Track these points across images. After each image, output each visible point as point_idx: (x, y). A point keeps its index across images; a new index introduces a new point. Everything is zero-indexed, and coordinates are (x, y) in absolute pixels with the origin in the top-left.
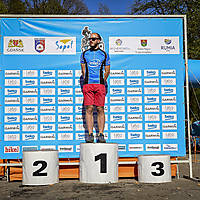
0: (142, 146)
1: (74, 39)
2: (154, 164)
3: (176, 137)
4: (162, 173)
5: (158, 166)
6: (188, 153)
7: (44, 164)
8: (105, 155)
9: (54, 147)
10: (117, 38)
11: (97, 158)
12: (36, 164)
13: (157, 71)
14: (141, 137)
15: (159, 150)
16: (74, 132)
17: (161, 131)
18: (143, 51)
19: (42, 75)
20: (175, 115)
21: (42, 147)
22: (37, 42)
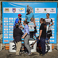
3: (54, 38)
10: (37, 8)
11: (31, 45)
18: (45, 12)
20: (54, 32)
22: (13, 9)
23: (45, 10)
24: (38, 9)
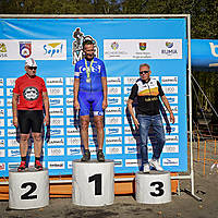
1: (64, 42)
2: (153, 184)
4: (162, 193)
5: (157, 186)
7: (34, 186)
8: (100, 175)
9: (43, 163)
10: (113, 41)
11: (91, 179)
12: (24, 186)
13: (157, 78)
16: (66, 147)
18: (142, 56)
24: (115, 45)
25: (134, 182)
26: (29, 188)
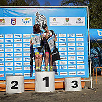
0: (67, 72)
1: (31, 18)
2: (73, 82)
3: (84, 68)
4: (77, 86)
5: (75, 83)
6: (90, 76)
7: (17, 83)
8: (48, 77)
9: (22, 74)
10: (54, 17)
12: (12, 83)
13: (74, 34)
14: (66, 68)
15: (76, 74)
17: (76, 65)
18: (67, 24)
19: (15, 37)
20: (83, 57)
21: (16, 74)
22: (12, 20)
23: (67, 20)
24: (54, 19)
25: (64, 82)
26: (15, 83)
